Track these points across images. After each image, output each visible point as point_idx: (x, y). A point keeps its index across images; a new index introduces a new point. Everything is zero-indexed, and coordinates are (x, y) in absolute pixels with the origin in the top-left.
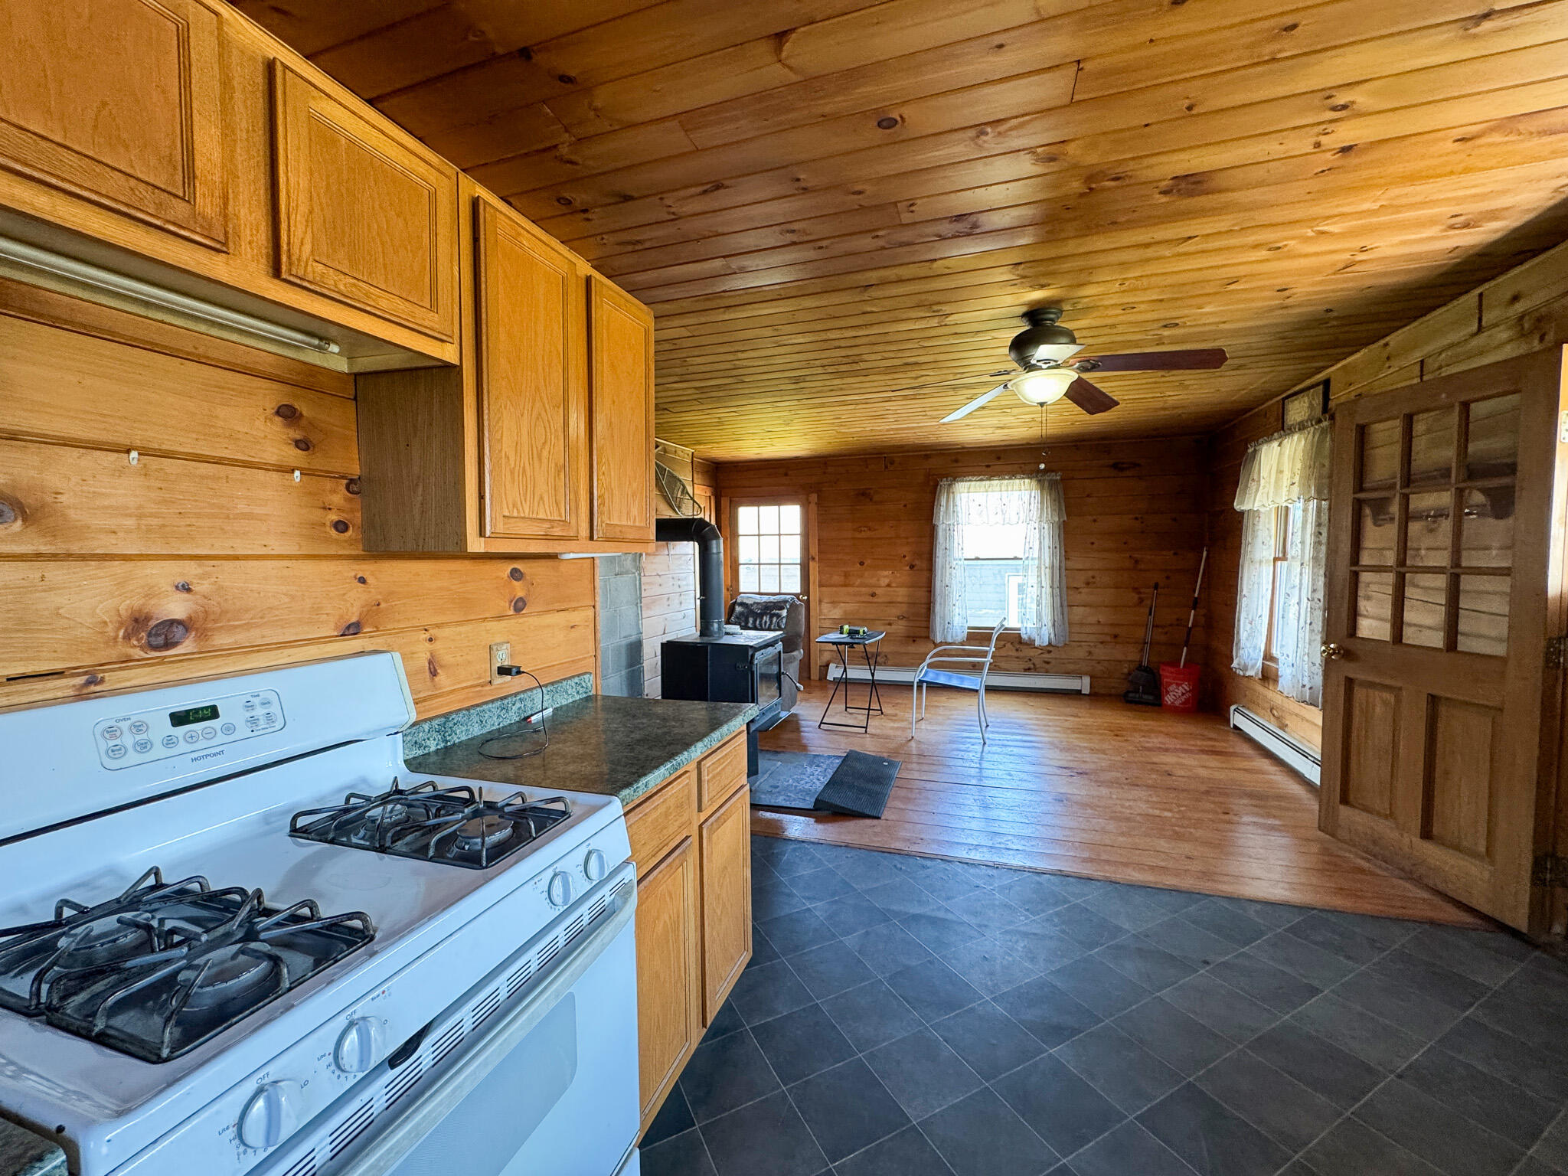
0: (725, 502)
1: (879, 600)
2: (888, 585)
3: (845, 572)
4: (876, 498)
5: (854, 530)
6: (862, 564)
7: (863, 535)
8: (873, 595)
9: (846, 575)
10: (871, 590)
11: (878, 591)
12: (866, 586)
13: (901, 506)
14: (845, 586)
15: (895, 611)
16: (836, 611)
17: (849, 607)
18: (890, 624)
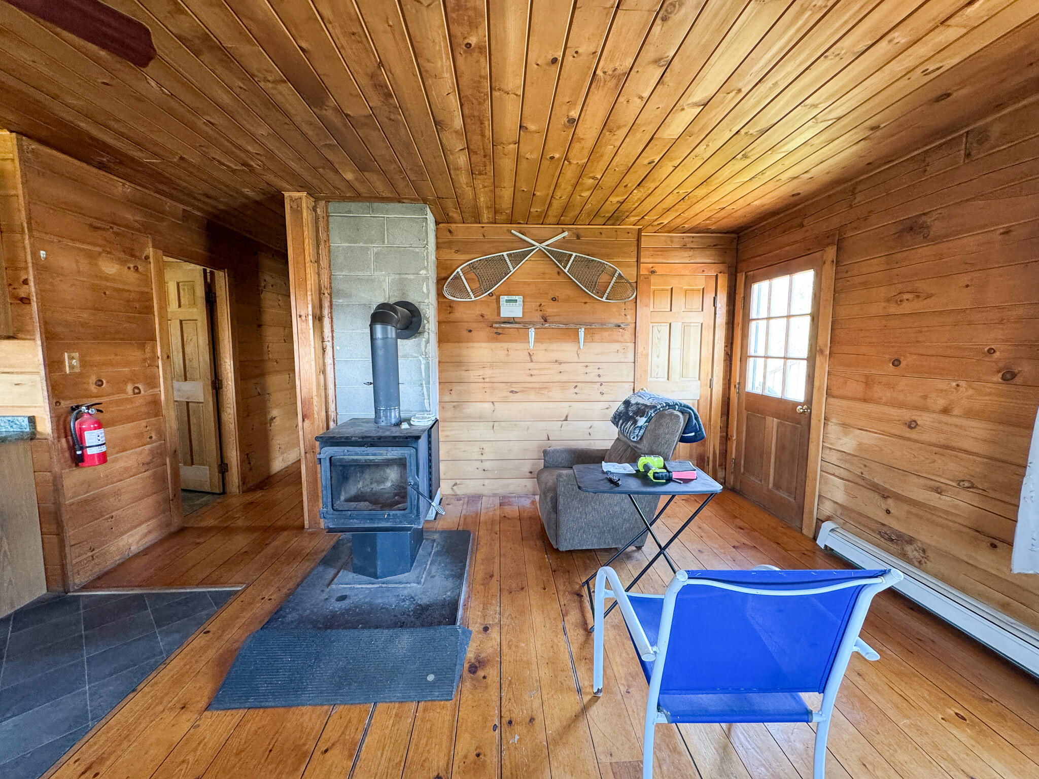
0: (741, 279)
1: (925, 437)
2: (946, 411)
3: (867, 377)
4: (937, 228)
5: (888, 300)
6: (896, 363)
7: (906, 308)
8: (912, 425)
9: (869, 382)
10: (907, 415)
11: (924, 419)
12: (901, 405)
13: (996, 236)
14: (865, 400)
15: (953, 468)
16: (845, 440)
17: (869, 439)
18: (938, 490)
